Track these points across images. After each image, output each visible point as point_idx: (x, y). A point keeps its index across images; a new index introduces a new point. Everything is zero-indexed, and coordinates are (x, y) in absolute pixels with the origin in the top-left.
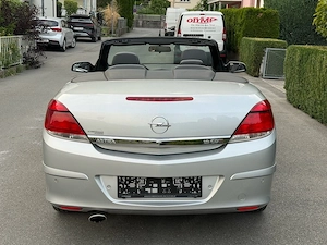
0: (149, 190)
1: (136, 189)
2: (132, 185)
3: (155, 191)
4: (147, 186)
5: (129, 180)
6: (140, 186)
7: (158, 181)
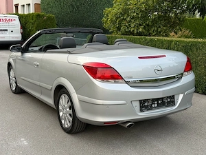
0: (153, 105)
1: (148, 106)
2: (146, 104)
3: (156, 105)
4: (153, 103)
5: (145, 101)
6: (150, 104)
7: (157, 100)
